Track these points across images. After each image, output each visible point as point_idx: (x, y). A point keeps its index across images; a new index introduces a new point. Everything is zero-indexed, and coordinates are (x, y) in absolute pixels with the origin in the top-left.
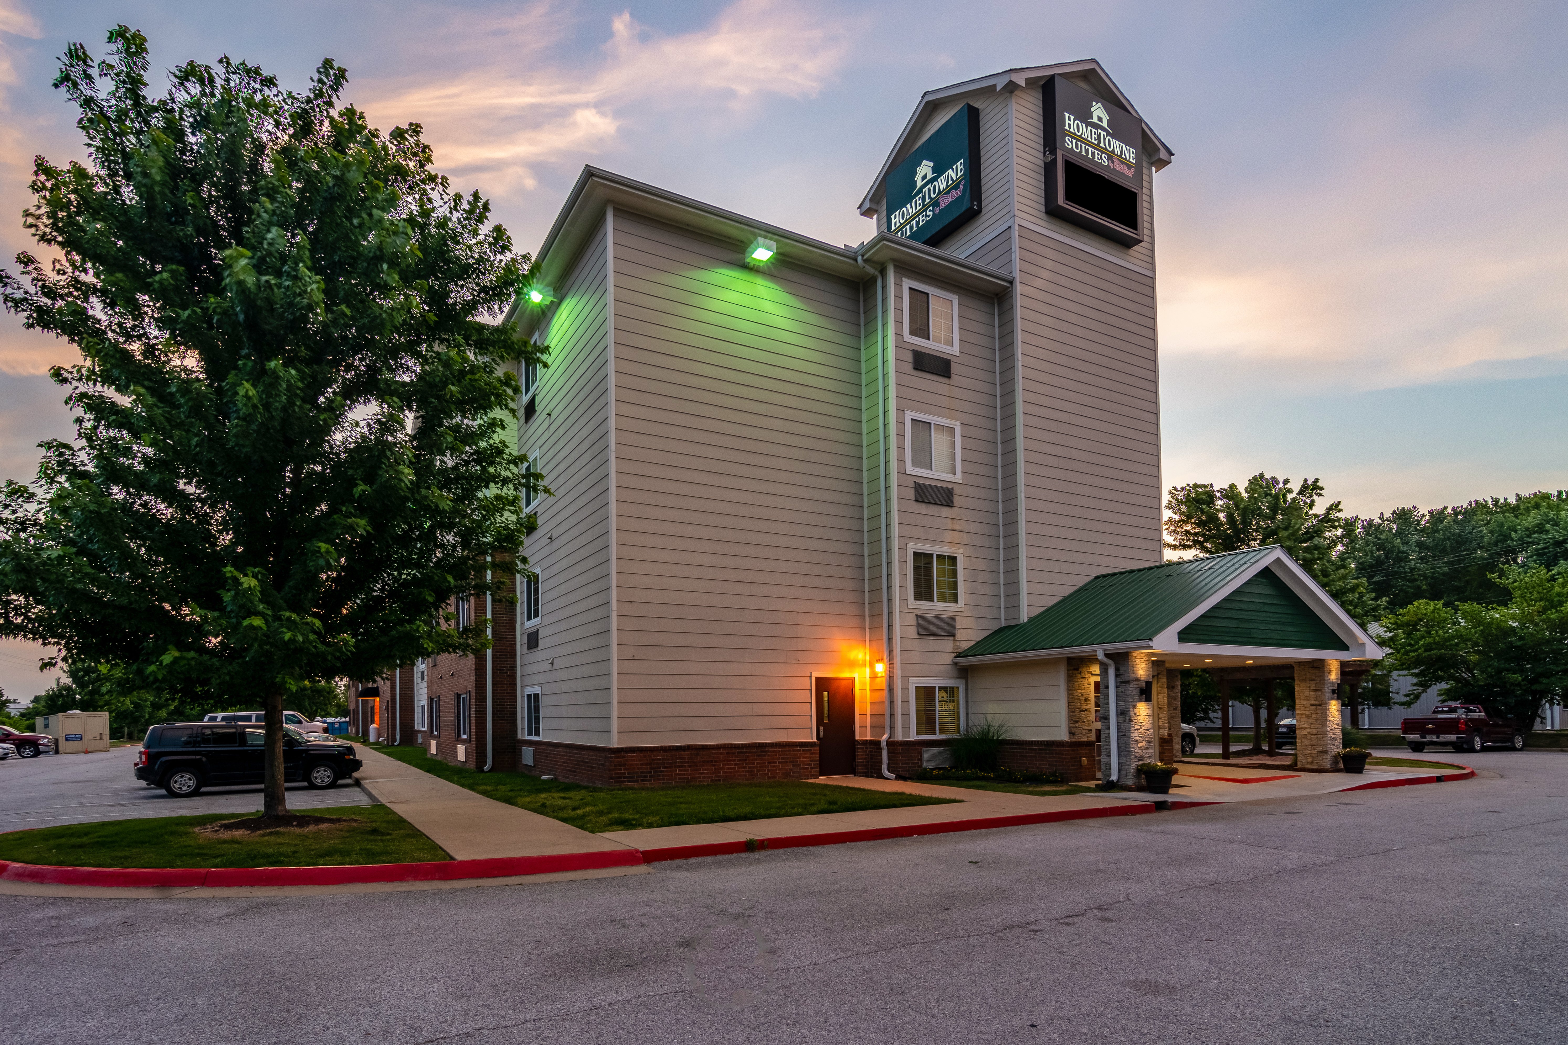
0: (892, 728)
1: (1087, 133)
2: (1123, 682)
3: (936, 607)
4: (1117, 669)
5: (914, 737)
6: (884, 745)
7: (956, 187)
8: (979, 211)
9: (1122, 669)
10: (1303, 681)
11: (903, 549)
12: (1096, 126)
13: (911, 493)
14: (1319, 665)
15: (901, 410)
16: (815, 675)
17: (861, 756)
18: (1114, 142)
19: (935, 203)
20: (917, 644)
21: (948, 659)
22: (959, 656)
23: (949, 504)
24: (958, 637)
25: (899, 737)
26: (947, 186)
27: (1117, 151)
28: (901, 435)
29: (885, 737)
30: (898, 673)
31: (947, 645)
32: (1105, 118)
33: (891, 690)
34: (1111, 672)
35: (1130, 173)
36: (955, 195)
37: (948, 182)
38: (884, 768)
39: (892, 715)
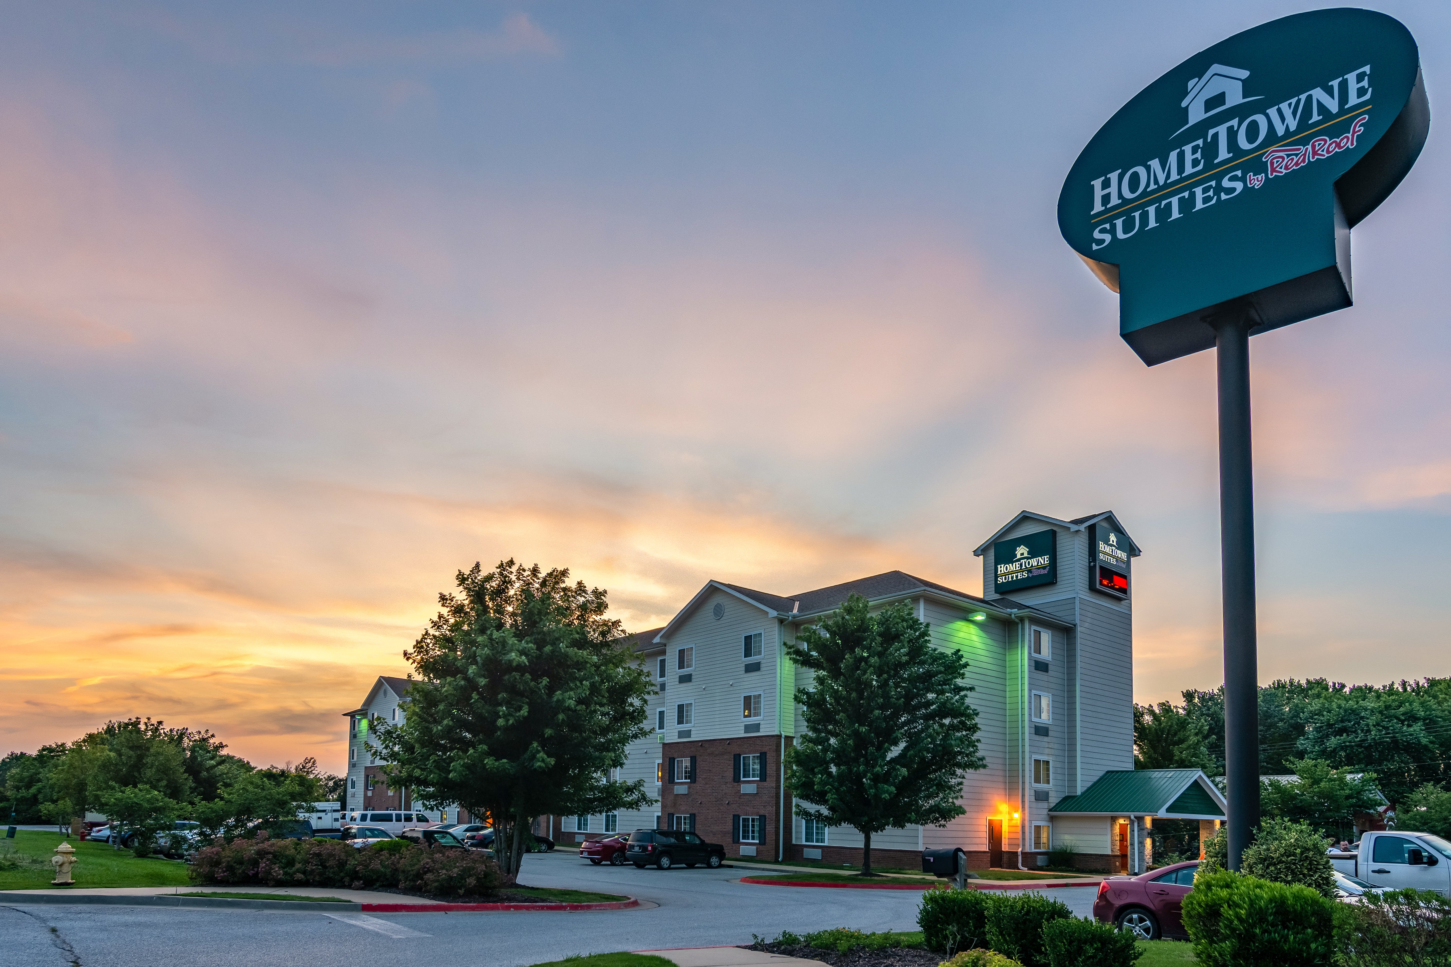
0: (1024, 845)
1: (1108, 549)
2: (1141, 829)
3: (1042, 786)
4: (1138, 823)
5: (1033, 850)
6: (1020, 854)
7: (1044, 568)
8: (1056, 583)
9: (1141, 824)
10: (1204, 829)
11: (1030, 758)
12: (1112, 545)
13: (1033, 731)
14: (1211, 823)
15: (1030, 690)
16: (988, 818)
17: (1005, 858)
18: (1119, 552)
19: (1029, 571)
20: (1034, 805)
21: (1045, 812)
22: (1050, 810)
23: (1047, 735)
24: (1050, 801)
25: (1027, 850)
26: (1038, 565)
27: (1120, 556)
28: (1030, 702)
29: (1020, 850)
30: (1027, 818)
31: (1045, 805)
32: (1115, 540)
33: (1023, 827)
34: (1136, 824)
35: (1124, 566)
36: (1043, 572)
37: (1038, 563)
38: (1020, 865)
39: (1024, 839)
